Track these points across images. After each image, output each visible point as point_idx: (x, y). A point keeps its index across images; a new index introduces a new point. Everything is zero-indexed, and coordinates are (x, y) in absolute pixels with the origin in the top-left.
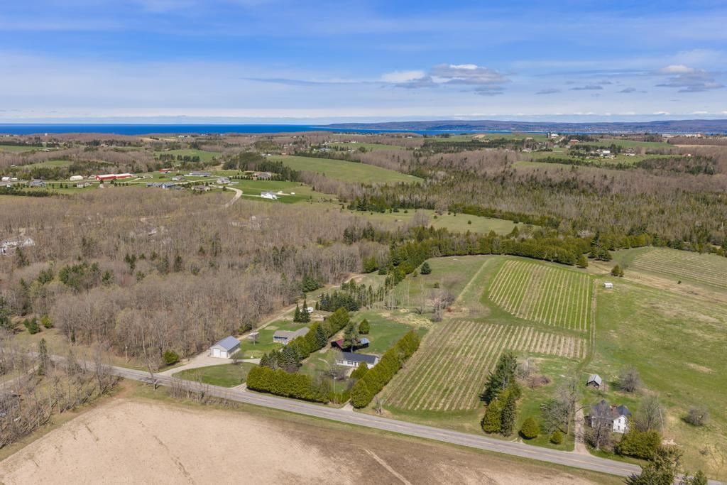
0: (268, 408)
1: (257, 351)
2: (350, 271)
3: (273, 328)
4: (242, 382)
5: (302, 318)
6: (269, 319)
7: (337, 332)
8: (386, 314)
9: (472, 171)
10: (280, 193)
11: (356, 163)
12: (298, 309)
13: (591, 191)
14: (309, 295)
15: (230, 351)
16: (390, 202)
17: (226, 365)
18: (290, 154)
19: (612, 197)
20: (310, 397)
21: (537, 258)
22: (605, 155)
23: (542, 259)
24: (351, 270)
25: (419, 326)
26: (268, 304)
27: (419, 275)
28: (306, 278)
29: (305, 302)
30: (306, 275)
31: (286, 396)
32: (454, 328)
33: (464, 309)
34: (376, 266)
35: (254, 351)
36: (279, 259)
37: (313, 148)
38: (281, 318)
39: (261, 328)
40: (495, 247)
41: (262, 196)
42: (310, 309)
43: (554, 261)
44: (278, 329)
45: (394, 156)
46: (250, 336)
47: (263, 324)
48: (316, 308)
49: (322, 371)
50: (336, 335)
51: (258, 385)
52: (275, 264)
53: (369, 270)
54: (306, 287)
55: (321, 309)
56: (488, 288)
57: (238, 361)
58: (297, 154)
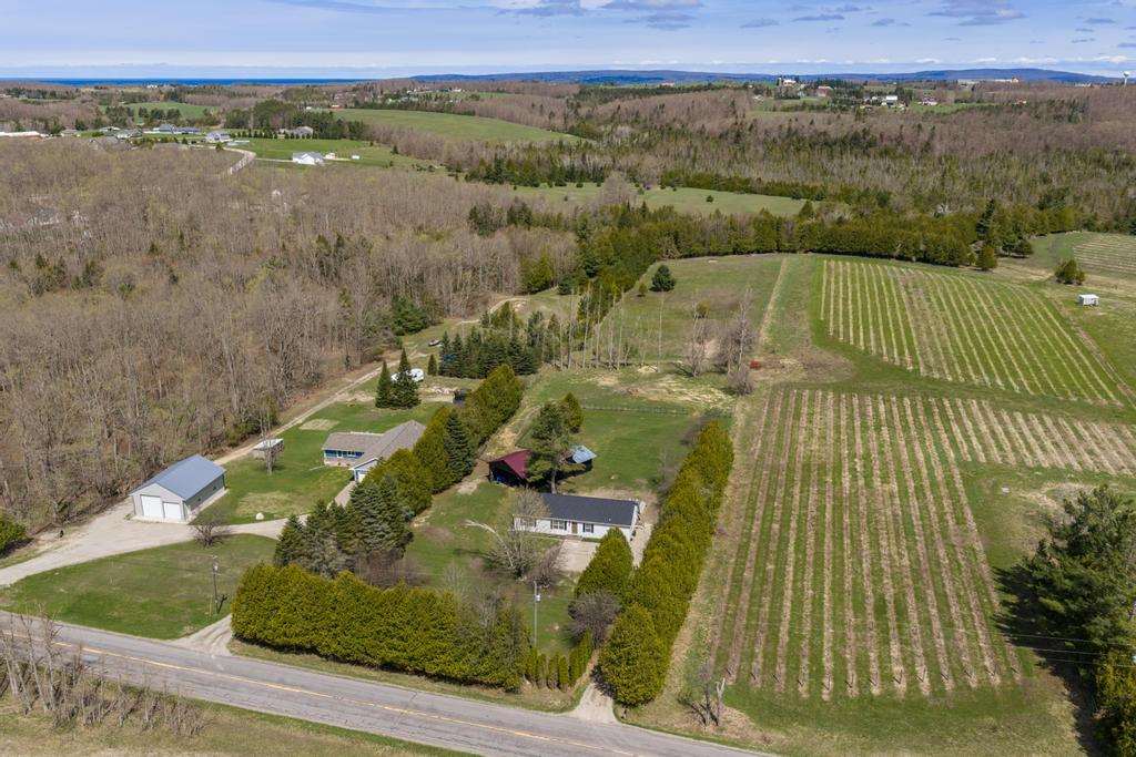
0: (305, 725)
1: (275, 495)
2: (494, 289)
3: (323, 424)
4: (219, 613)
5: (396, 396)
6: (313, 400)
7: (494, 431)
8: (608, 380)
9: (678, 126)
10: (330, 157)
11: (466, 117)
12: (385, 374)
13: (900, 150)
14: (408, 341)
15: (194, 501)
16: (544, 171)
17: (178, 546)
18: (346, 107)
19: (940, 160)
20: (455, 670)
21: (880, 256)
22: (890, 104)
23: (890, 257)
24: (497, 287)
25: (703, 406)
26: (307, 363)
27: (650, 294)
28: (398, 304)
29: (404, 357)
30: (396, 298)
31: (371, 666)
32: (791, 409)
33: (786, 361)
34: (551, 276)
35: (268, 496)
36: (330, 263)
37: (387, 97)
38: (342, 397)
39: (290, 425)
40: (784, 236)
41: (295, 160)
42: (418, 373)
43: (918, 260)
44: (335, 429)
45: (533, 105)
46: (257, 448)
47: (298, 414)
48: (431, 370)
49: (477, 553)
50: (494, 437)
51: (273, 627)
52: (322, 273)
53: (536, 285)
54: (400, 323)
55: (442, 373)
56: (816, 314)
57: (215, 530)
58: (357, 105)
